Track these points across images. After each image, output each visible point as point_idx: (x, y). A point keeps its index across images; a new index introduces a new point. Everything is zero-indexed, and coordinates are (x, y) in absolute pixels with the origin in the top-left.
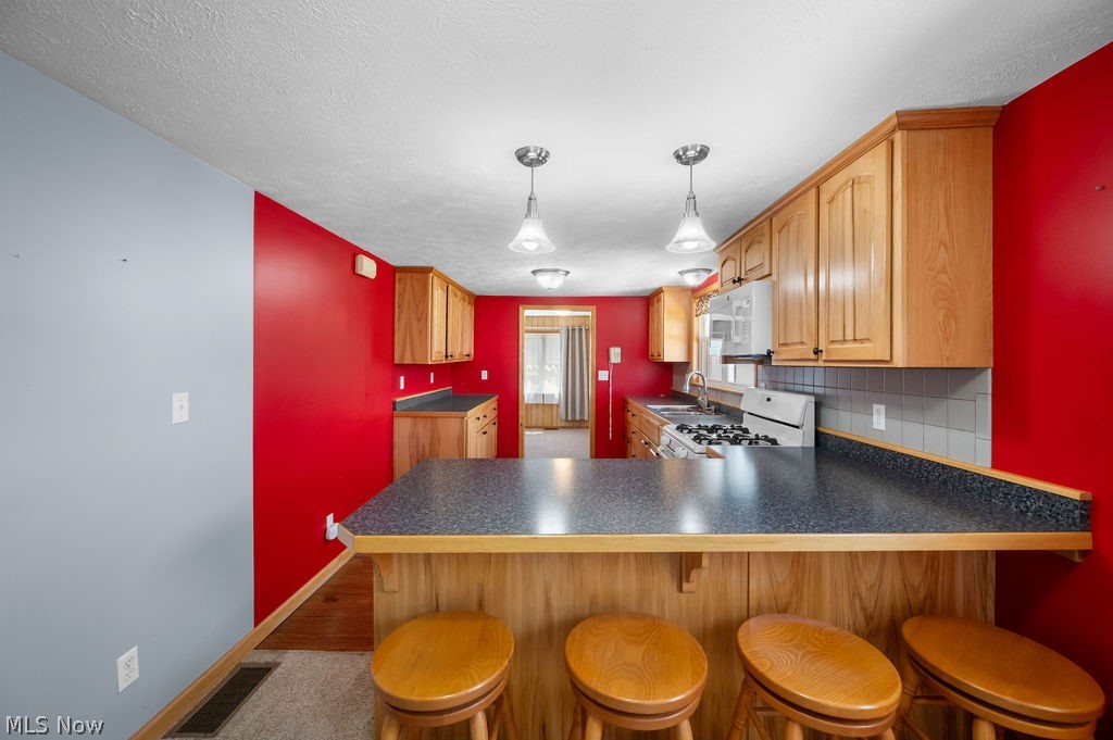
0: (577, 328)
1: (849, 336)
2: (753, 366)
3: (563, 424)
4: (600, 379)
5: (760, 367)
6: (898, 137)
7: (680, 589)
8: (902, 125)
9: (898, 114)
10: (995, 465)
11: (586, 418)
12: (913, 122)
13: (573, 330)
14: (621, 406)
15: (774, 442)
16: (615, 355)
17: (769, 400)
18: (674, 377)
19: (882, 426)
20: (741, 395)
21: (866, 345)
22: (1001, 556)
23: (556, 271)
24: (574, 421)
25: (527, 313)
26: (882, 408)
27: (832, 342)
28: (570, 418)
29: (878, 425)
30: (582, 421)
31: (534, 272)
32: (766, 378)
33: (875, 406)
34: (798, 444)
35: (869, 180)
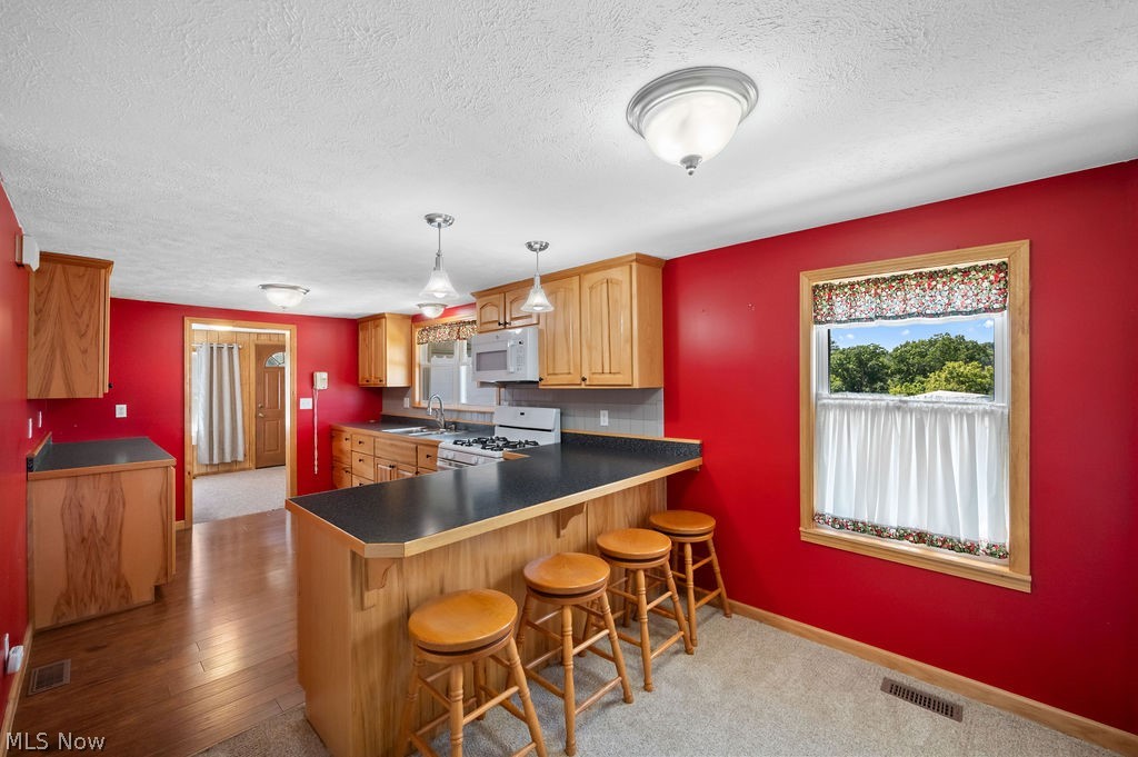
0: (226, 346)
1: (607, 370)
2: (495, 389)
3: (203, 470)
4: (302, 407)
5: (503, 390)
6: (634, 264)
7: (558, 536)
8: (637, 260)
9: (637, 255)
10: (666, 436)
11: (240, 457)
12: (643, 260)
13: (220, 349)
14: (329, 435)
15: (536, 444)
16: (322, 380)
17: (522, 414)
18: (384, 402)
19: (606, 424)
20: (492, 413)
21: (618, 376)
22: (669, 478)
23: (294, 288)
24: (222, 463)
25: (196, 327)
26: (606, 412)
27: (594, 373)
28: (216, 461)
29: (604, 423)
30: (235, 462)
31: (264, 287)
32: (509, 397)
33: (602, 412)
34: (552, 442)
35: (618, 283)
